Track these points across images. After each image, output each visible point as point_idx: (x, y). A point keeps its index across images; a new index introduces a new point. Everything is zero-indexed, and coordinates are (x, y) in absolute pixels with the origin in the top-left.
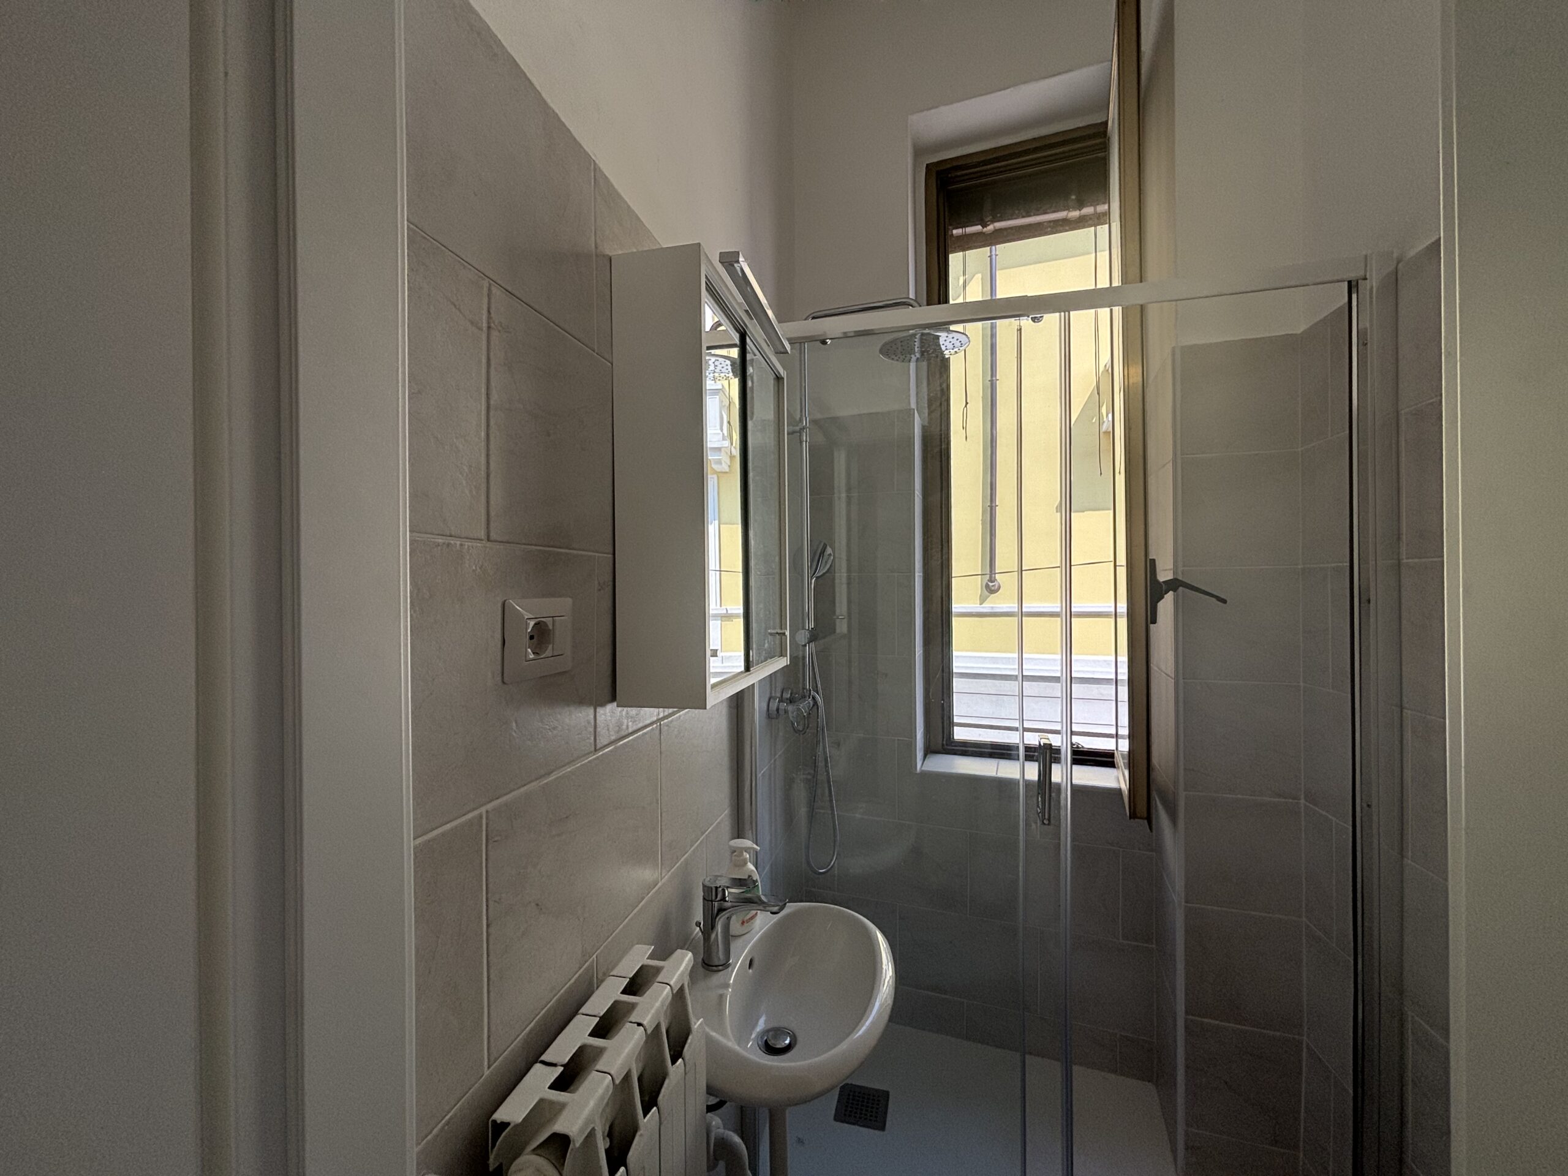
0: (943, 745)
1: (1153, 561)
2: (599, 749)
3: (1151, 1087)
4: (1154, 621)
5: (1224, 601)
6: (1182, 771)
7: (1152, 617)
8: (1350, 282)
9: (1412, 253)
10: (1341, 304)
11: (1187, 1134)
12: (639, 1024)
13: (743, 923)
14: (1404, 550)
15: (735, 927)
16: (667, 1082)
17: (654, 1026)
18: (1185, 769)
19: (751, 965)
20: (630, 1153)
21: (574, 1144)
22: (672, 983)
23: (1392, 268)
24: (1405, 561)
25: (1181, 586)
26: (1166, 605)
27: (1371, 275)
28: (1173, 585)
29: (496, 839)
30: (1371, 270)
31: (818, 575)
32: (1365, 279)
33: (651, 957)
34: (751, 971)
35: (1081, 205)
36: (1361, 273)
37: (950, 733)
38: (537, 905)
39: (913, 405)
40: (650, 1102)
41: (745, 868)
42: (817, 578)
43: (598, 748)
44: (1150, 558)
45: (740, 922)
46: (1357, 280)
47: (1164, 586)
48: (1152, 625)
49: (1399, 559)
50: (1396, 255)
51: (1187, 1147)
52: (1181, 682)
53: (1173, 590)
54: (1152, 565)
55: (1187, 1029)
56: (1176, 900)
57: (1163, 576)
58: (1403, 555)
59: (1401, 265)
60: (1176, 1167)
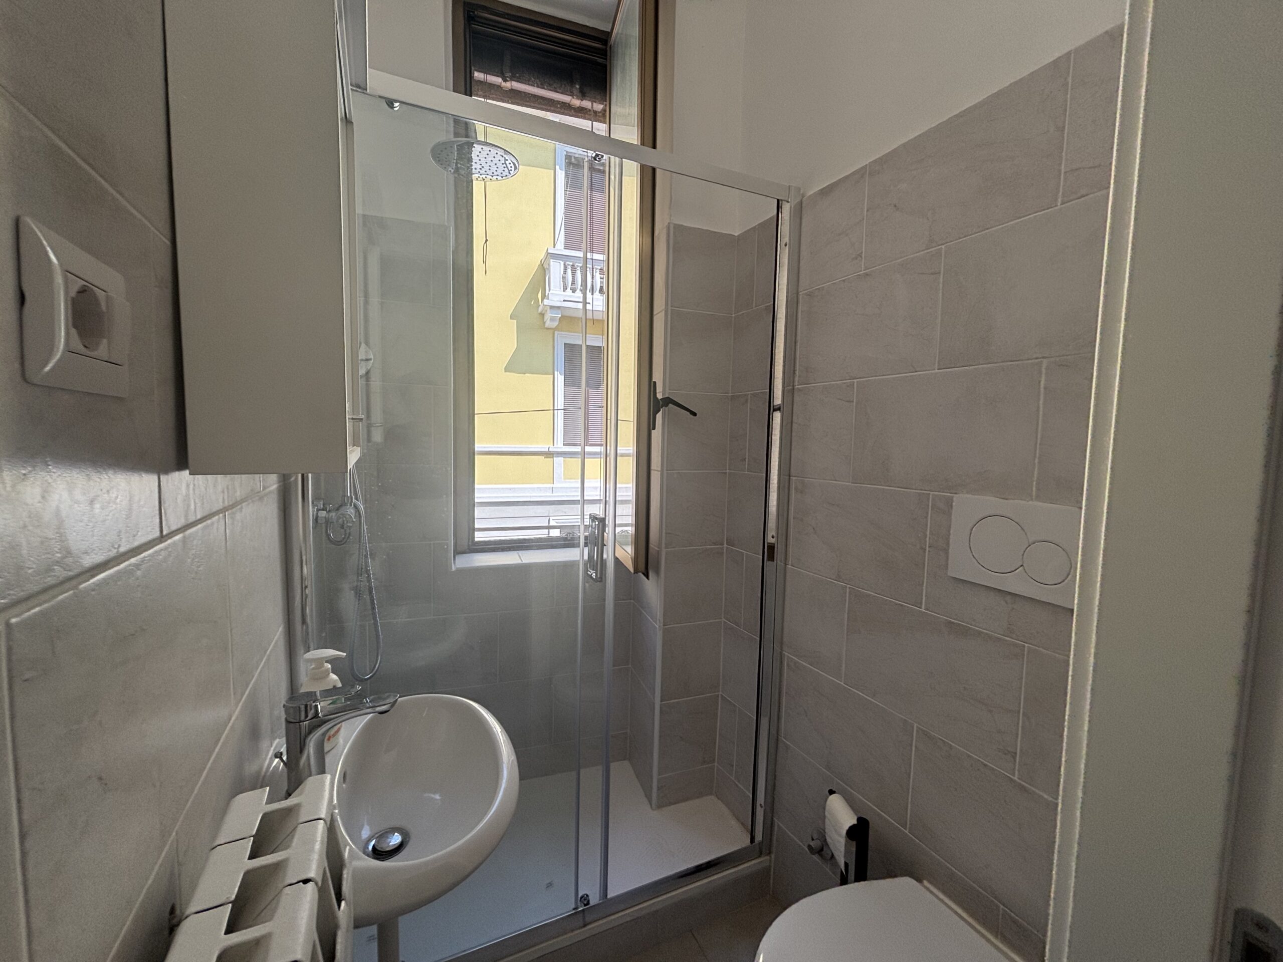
0: (469, 545)
1: (655, 383)
2: (167, 535)
3: (626, 763)
4: (654, 428)
5: (694, 414)
6: (664, 534)
7: (652, 426)
8: (778, 201)
9: (811, 193)
10: (772, 215)
11: (658, 780)
12: (306, 881)
13: (329, 739)
14: (797, 379)
18: (666, 533)
22: (323, 816)
23: (799, 199)
24: (797, 387)
25: (671, 403)
26: (659, 416)
27: (791, 201)
28: (667, 401)
29: (27, 676)
30: (791, 199)
32: (787, 201)
33: (270, 801)
34: (345, 785)
35: (583, 95)
36: (785, 199)
37: (473, 537)
38: (100, 779)
41: (328, 679)
43: (165, 533)
44: (654, 380)
45: (327, 739)
46: (782, 200)
47: (661, 403)
48: (653, 431)
49: (793, 386)
50: (802, 192)
51: (659, 789)
52: (665, 472)
53: (667, 406)
54: (652, 386)
55: (661, 712)
56: (657, 627)
57: (660, 396)
58: (796, 383)
59: (804, 199)
60: (651, 805)
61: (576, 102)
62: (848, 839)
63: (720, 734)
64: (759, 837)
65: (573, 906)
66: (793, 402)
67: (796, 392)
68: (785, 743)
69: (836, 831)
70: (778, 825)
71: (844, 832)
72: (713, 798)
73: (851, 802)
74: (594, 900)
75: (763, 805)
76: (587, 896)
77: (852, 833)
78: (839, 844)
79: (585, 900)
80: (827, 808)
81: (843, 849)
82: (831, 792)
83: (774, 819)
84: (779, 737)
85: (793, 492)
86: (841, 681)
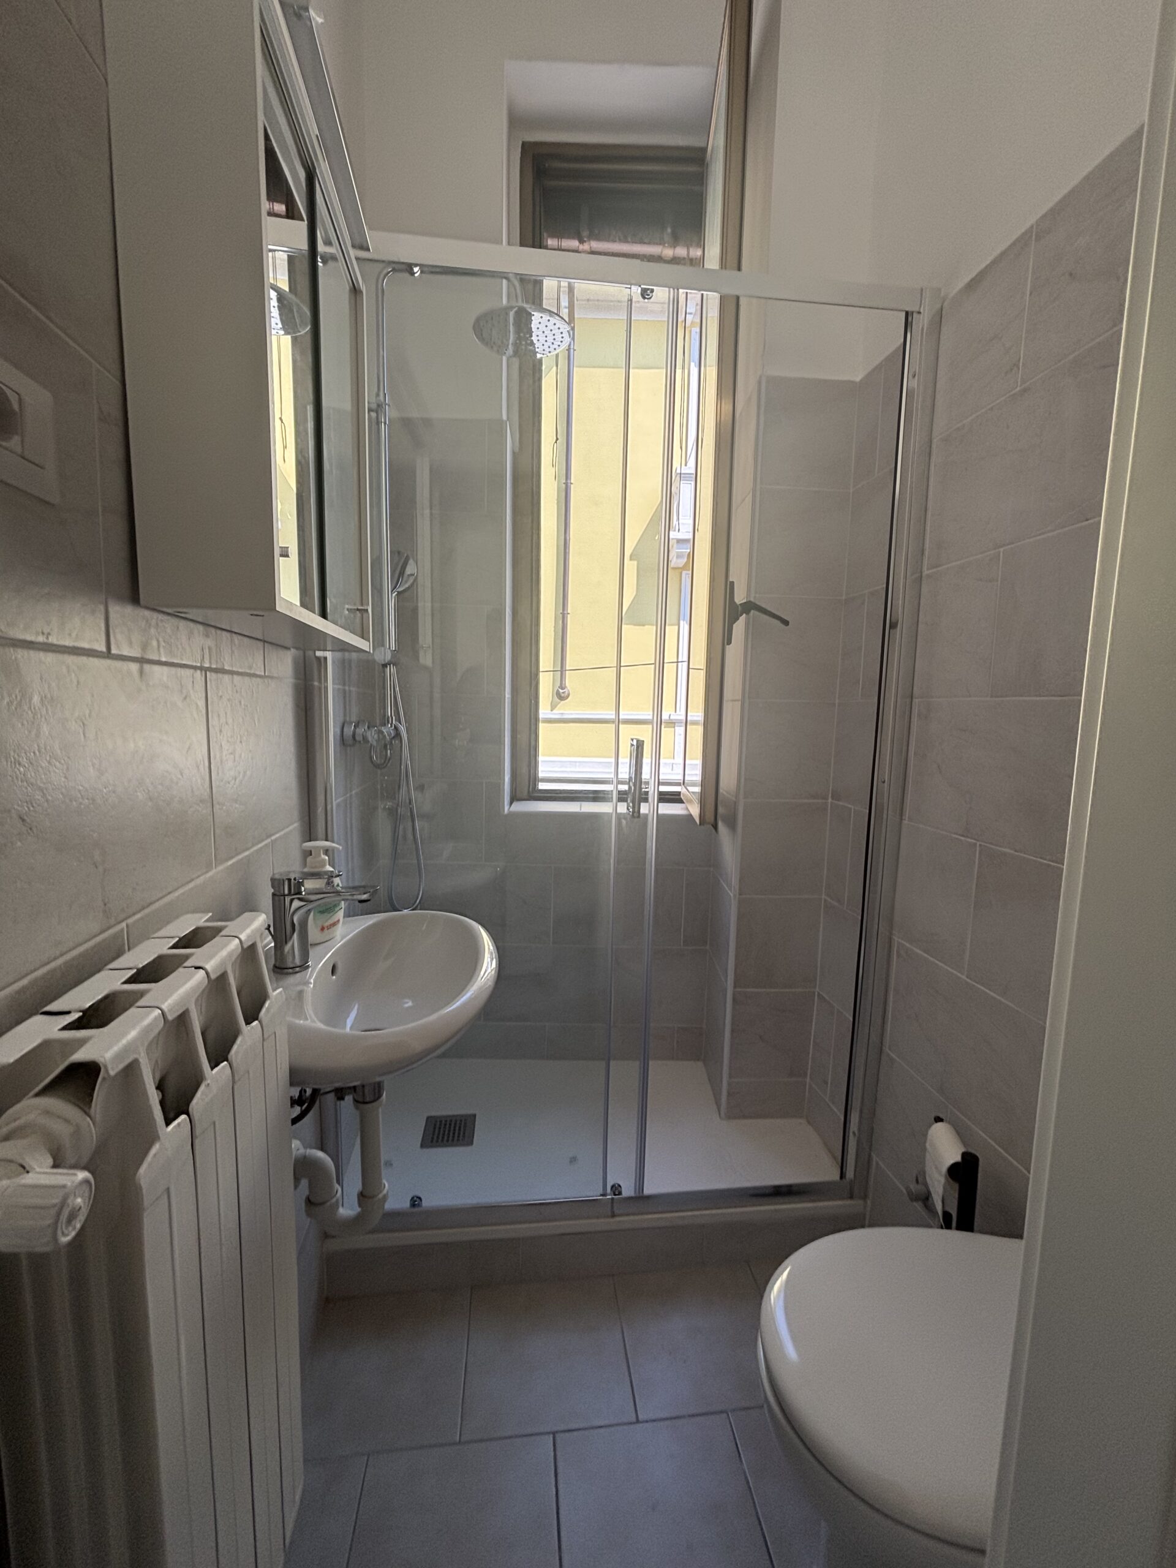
0: (529, 792)
1: (732, 583)
2: (116, 655)
3: (700, 1064)
4: (729, 642)
5: (786, 623)
6: (742, 781)
7: (728, 640)
8: (907, 313)
9: (955, 290)
11: (729, 1084)
12: (199, 968)
13: (323, 929)
14: (926, 565)
15: (313, 934)
16: (239, 1040)
17: (219, 974)
18: (746, 779)
19: (334, 971)
20: (195, 1101)
21: (107, 1071)
22: (241, 937)
23: (938, 306)
24: (926, 575)
25: (754, 608)
26: (739, 627)
27: (924, 310)
28: (749, 607)
30: (924, 307)
31: (401, 589)
32: (919, 313)
33: (210, 920)
34: (334, 977)
35: (675, 241)
36: (916, 309)
37: (535, 785)
39: (505, 417)
40: (219, 1054)
42: (399, 593)
43: (113, 651)
44: (731, 580)
45: (319, 928)
46: (912, 313)
47: (740, 608)
48: (727, 646)
49: (921, 572)
50: (942, 294)
51: (729, 1094)
52: (747, 700)
53: (748, 613)
54: (730, 587)
55: (734, 1000)
56: (732, 895)
57: (740, 598)
58: (925, 568)
59: (946, 304)
60: (720, 1114)
61: (668, 252)
62: (950, 1179)
63: (814, 1042)
64: (850, 1174)
65: (601, 1192)
66: (920, 595)
67: (924, 582)
68: (888, 1055)
69: (936, 1168)
70: (877, 1164)
71: (944, 1169)
72: (803, 1121)
73: (961, 1133)
74: (628, 1191)
75: (856, 1132)
76: (620, 1186)
77: (954, 1171)
78: (938, 1184)
79: (616, 1189)
80: (929, 1137)
81: (940, 1191)
82: (938, 1120)
83: (872, 1154)
84: (884, 1048)
85: (915, 719)
86: (962, 974)
